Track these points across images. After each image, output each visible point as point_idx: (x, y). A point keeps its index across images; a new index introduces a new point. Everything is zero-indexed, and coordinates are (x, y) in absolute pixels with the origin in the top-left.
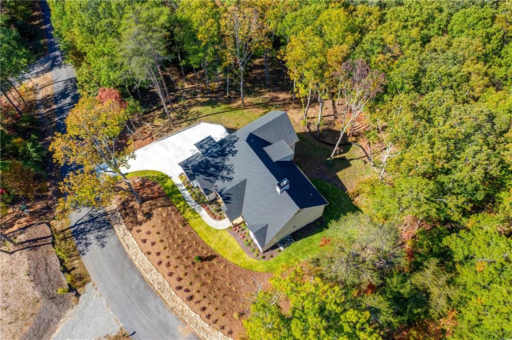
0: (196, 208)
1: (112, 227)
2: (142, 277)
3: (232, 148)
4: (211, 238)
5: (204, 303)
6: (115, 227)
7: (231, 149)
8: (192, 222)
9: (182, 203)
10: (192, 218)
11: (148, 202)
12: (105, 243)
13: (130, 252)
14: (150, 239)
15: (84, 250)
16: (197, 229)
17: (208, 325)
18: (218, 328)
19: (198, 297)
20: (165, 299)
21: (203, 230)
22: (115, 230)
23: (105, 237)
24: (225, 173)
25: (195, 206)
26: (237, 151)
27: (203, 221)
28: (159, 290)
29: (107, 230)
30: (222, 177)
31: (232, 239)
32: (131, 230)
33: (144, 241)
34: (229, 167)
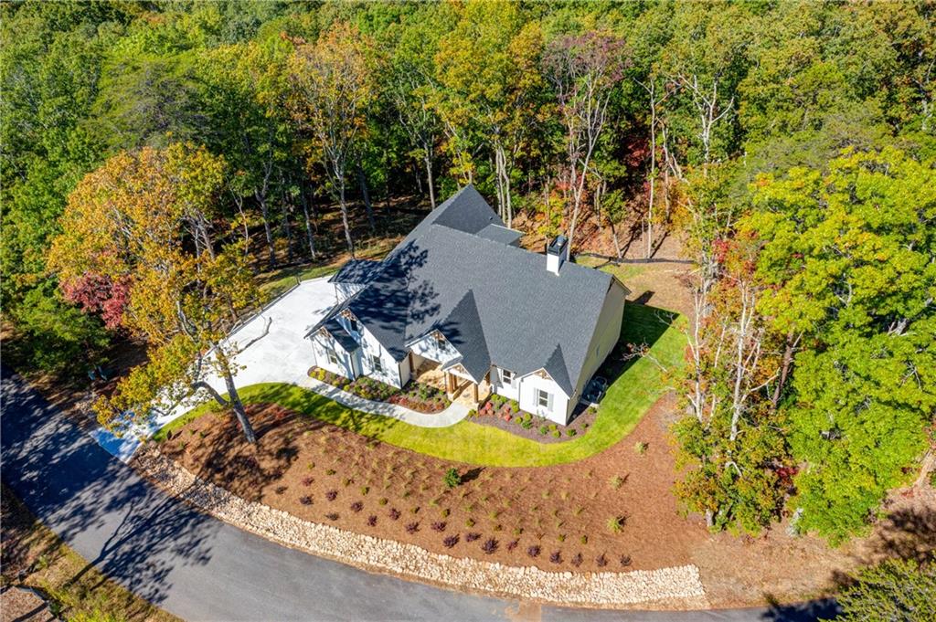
0: (381, 411)
1: (209, 516)
2: (348, 568)
3: (412, 253)
4: (445, 447)
5: (527, 541)
6: (214, 512)
7: (411, 257)
8: (388, 436)
9: (344, 415)
10: (383, 431)
11: (270, 433)
12: (208, 551)
13: (286, 537)
14: (320, 490)
15: (157, 591)
16: (406, 443)
17: (568, 575)
18: (595, 566)
19: (504, 538)
20: (434, 578)
21: (420, 439)
22: (220, 520)
23: (199, 541)
24: (417, 306)
25: (375, 407)
26: (426, 251)
27: (410, 426)
28: (406, 571)
29: (199, 526)
30: (413, 316)
31: (489, 430)
32: (260, 499)
33: (308, 501)
34: (420, 292)
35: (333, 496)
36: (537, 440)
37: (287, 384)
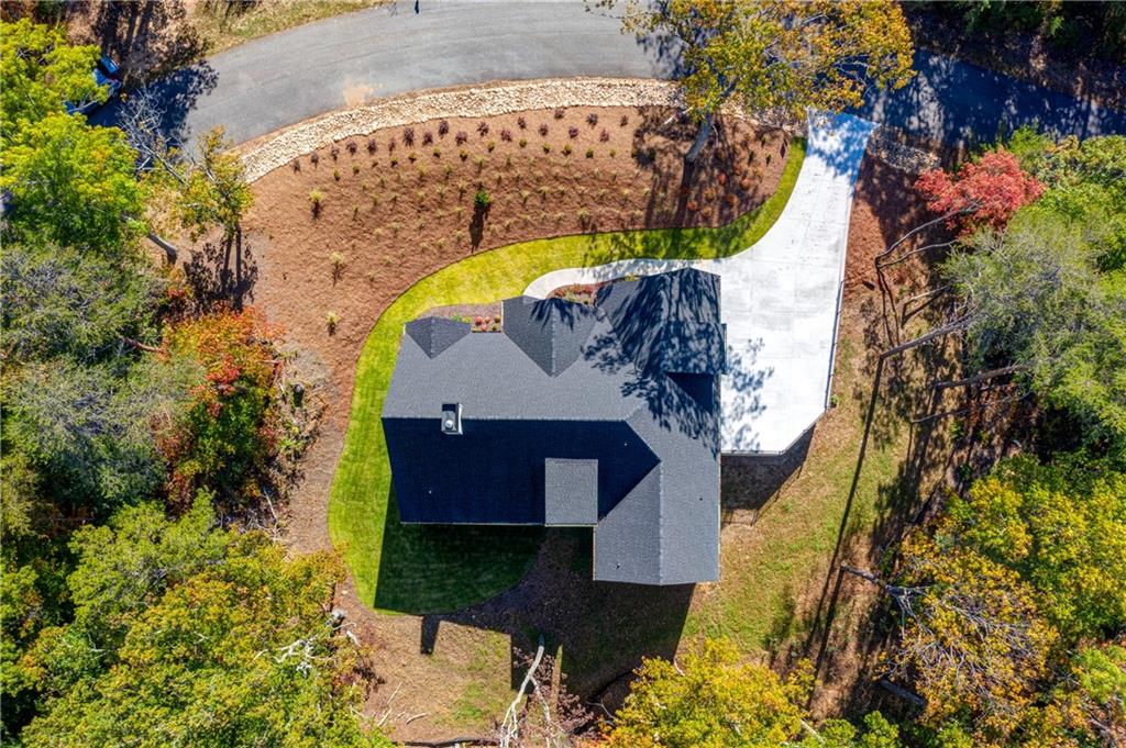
0: (607, 270)
1: (674, 79)
2: (518, 78)
4: (522, 259)
5: (383, 156)
6: (673, 85)
8: (581, 244)
9: (639, 248)
10: (590, 248)
11: (680, 174)
12: (646, 49)
13: (589, 85)
14: (590, 135)
16: (560, 245)
17: (337, 138)
18: (320, 153)
19: (403, 152)
20: (441, 95)
21: (549, 256)
22: (664, 80)
23: (661, 53)
24: (613, 352)
25: (615, 271)
27: (569, 266)
28: (467, 93)
29: (674, 67)
30: (611, 340)
31: (490, 298)
32: (640, 110)
33: (592, 121)
34: (616, 365)
35: (573, 134)
37: (725, 256)
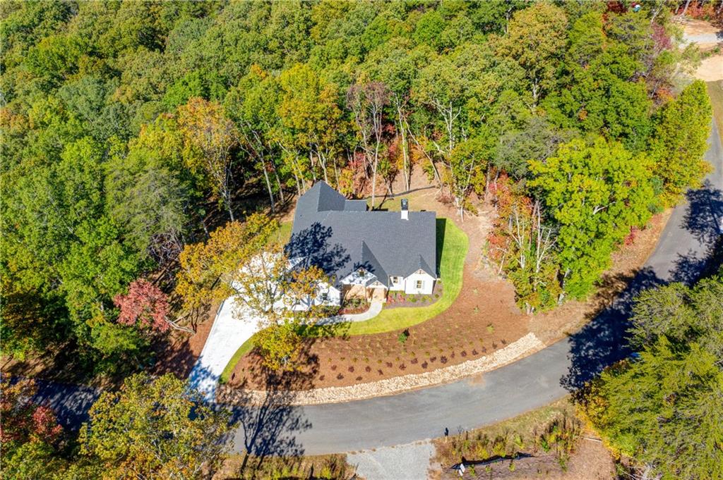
0: (338, 321)
1: (292, 408)
2: (383, 398)
3: (322, 231)
5: (458, 352)
6: (292, 404)
7: (322, 233)
8: (350, 332)
9: (320, 331)
10: (347, 331)
12: (307, 422)
13: (341, 398)
14: (342, 368)
15: (296, 451)
16: (361, 332)
17: (484, 358)
18: (493, 349)
19: (447, 354)
20: (427, 384)
21: (367, 327)
22: (298, 406)
23: (298, 420)
24: (337, 259)
25: (334, 320)
26: (330, 228)
27: (357, 323)
28: (413, 387)
29: (291, 414)
30: (337, 265)
31: (398, 310)
32: (313, 387)
33: (340, 377)
34: (335, 251)
35: (351, 369)
36: (422, 306)
